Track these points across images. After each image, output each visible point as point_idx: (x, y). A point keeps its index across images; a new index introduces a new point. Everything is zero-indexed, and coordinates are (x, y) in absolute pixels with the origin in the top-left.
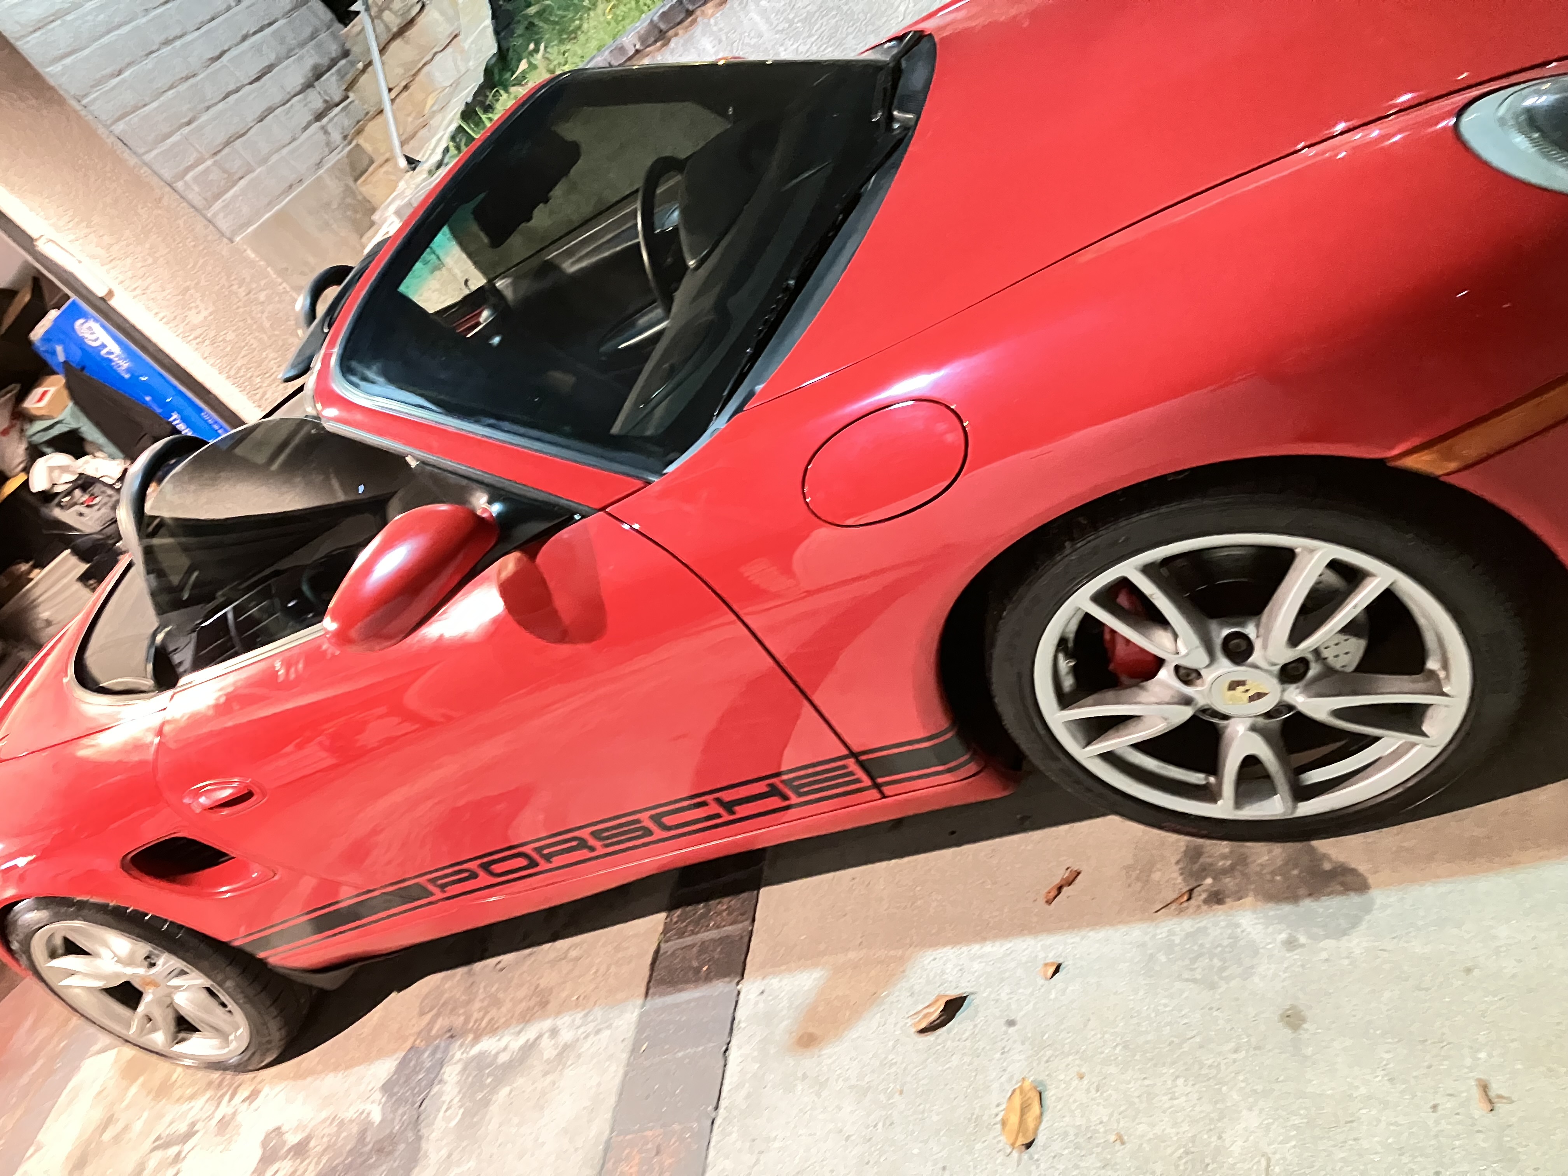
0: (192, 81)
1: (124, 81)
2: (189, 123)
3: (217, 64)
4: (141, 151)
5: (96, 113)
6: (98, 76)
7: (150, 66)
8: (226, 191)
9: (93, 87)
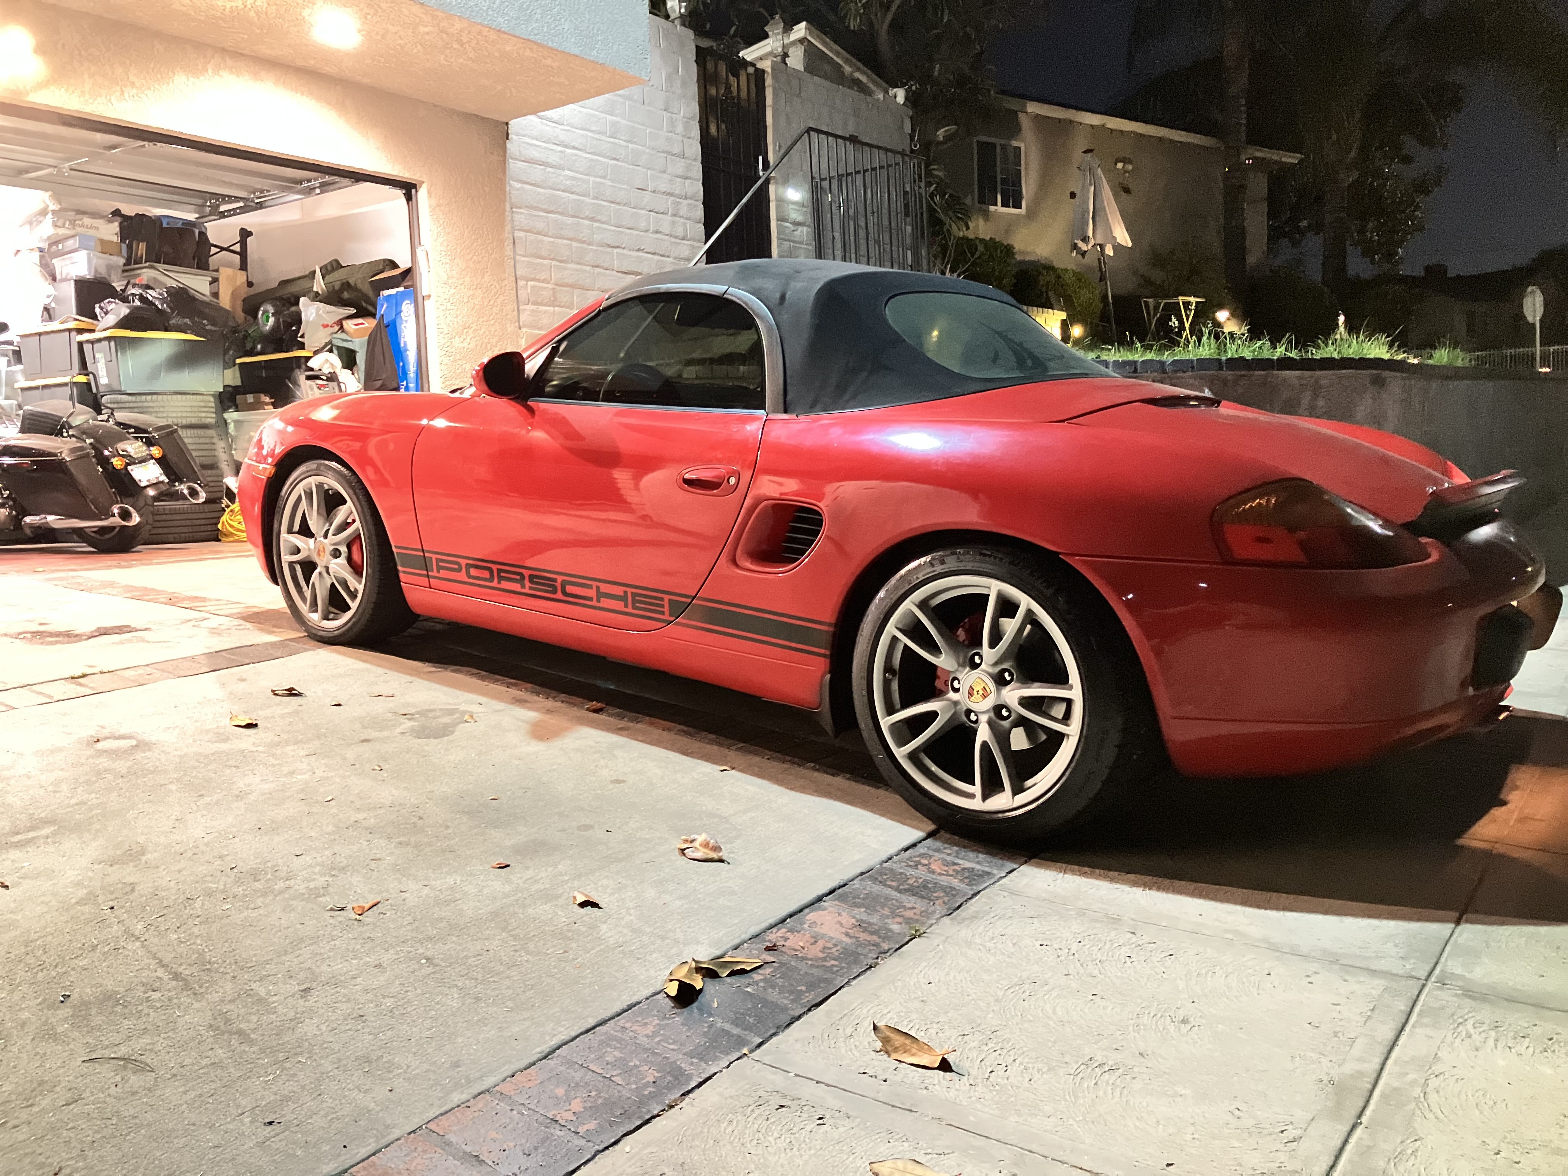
0: (585, 246)
1: (547, 218)
2: (561, 261)
3: (610, 250)
4: (519, 252)
5: (515, 219)
6: (535, 205)
7: (569, 222)
8: (545, 305)
9: (526, 207)
